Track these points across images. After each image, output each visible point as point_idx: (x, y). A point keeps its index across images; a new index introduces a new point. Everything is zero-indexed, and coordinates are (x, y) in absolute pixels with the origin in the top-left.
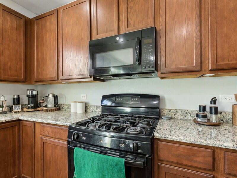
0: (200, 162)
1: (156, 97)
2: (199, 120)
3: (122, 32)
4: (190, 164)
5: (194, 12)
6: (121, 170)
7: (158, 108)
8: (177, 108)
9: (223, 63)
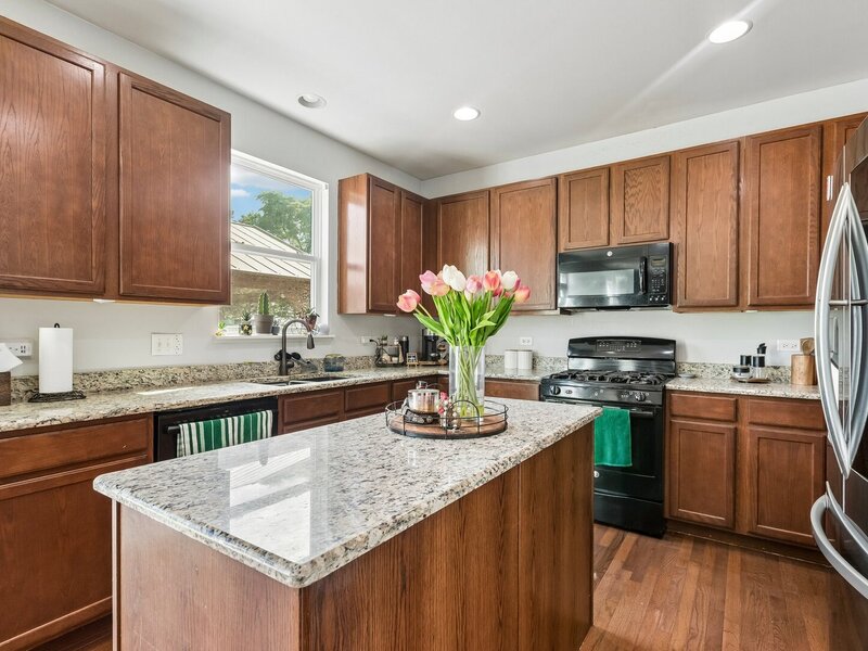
0: (720, 414)
1: (670, 343)
2: (737, 375)
3: (614, 244)
4: (709, 416)
5: (729, 224)
6: (625, 422)
7: (674, 360)
8: (707, 361)
9: (766, 297)
